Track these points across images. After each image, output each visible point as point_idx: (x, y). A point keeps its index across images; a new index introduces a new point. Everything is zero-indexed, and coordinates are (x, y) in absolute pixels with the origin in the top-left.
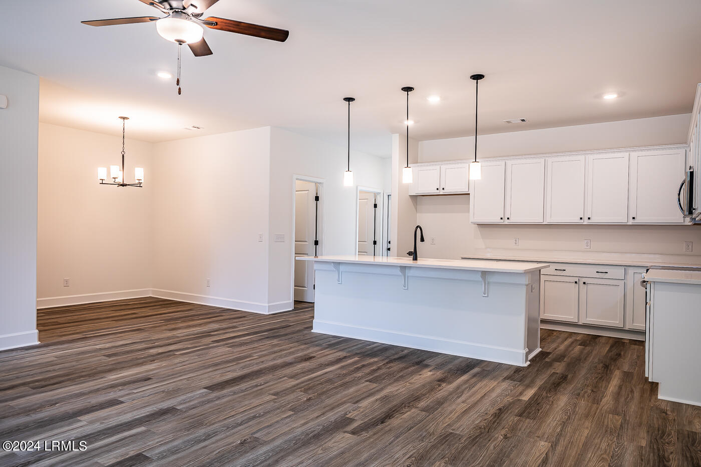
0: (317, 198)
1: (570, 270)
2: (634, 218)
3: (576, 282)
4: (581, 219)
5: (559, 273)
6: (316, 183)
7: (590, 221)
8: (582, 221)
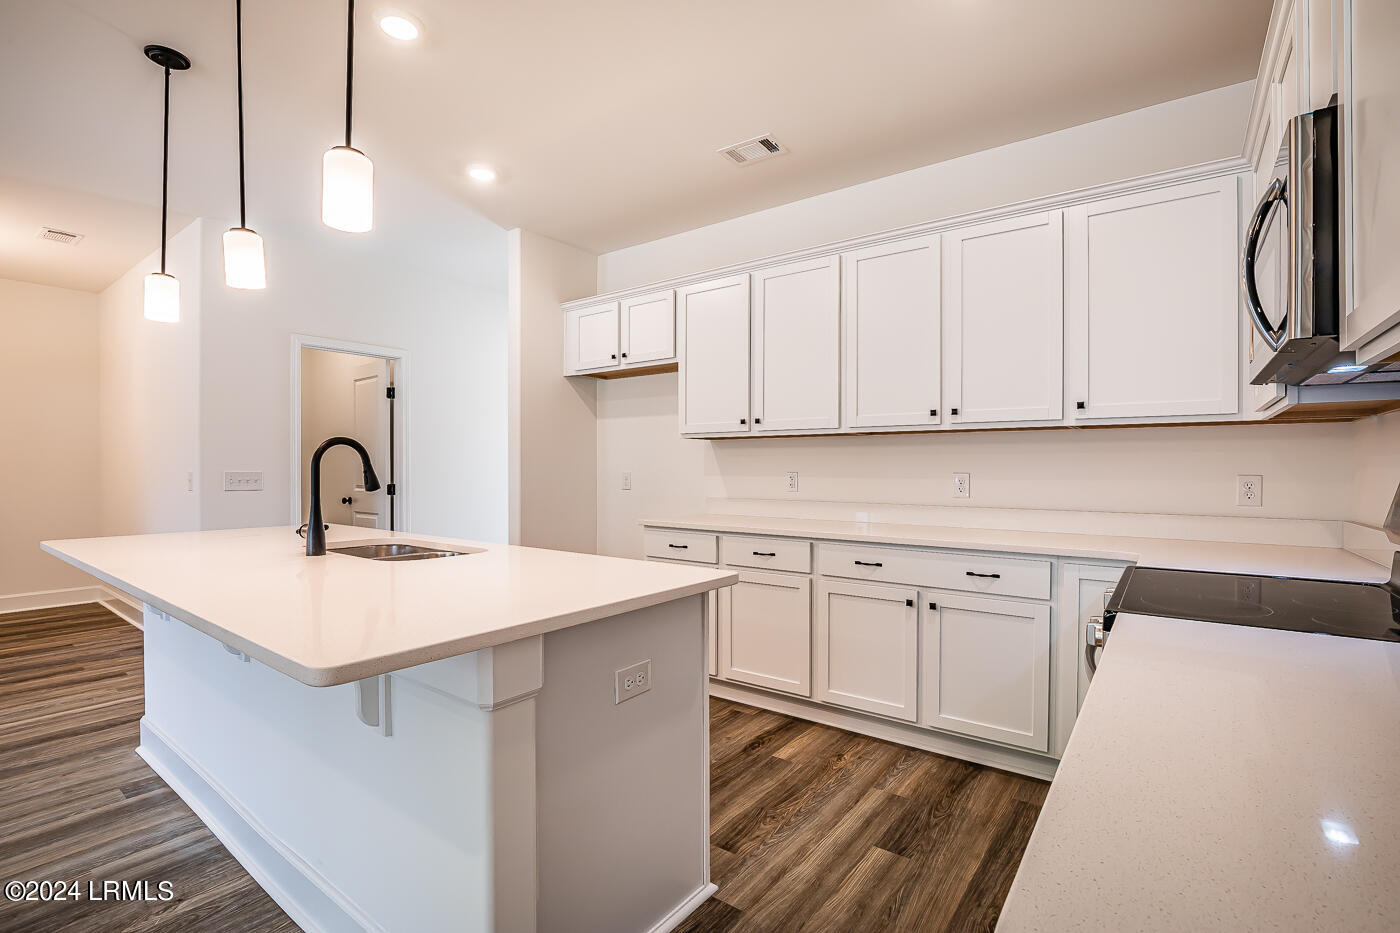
0: (391, 393)
1: (897, 566)
2: (1081, 406)
3: (910, 603)
4: (933, 413)
5: (863, 571)
6: (389, 360)
7: (958, 419)
8: (936, 420)
